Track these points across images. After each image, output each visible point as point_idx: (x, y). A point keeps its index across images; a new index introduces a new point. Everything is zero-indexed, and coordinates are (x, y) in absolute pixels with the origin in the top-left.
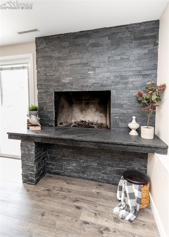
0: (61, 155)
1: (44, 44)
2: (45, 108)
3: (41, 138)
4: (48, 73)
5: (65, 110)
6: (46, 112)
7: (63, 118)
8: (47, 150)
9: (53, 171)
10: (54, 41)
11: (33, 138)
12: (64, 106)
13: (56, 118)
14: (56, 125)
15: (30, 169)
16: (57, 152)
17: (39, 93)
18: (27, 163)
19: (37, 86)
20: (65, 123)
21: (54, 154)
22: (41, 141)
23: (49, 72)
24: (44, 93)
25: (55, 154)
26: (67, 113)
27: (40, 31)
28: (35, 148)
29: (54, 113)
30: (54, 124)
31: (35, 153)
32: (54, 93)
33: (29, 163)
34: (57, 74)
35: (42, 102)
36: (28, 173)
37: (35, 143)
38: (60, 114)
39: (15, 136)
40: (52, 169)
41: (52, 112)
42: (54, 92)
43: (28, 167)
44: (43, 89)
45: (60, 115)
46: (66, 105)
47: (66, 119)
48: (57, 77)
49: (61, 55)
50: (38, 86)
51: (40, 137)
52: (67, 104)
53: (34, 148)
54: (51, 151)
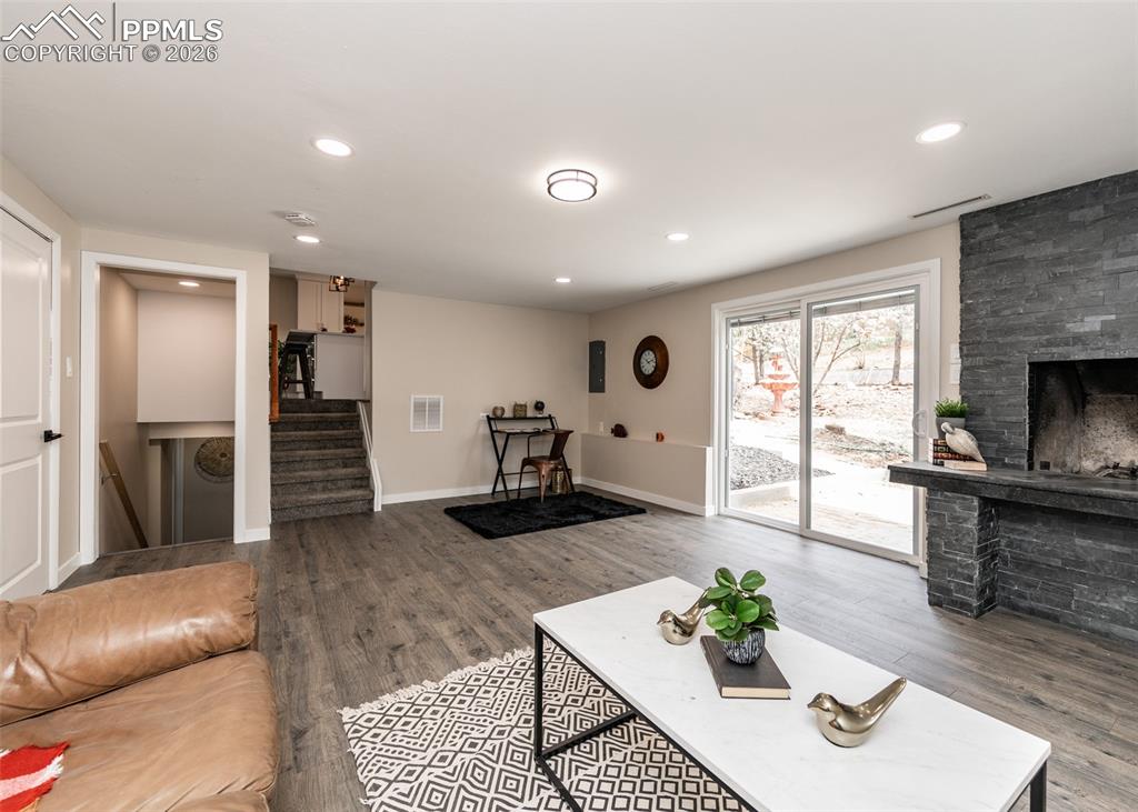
0: (1063, 559)
1: (996, 226)
2: (988, 411)
3: (1007, 489)
4: (1005, 309)
5: (1058, 423)
6: (993, 423)
7: (1051, 448)
8: (1003, 537)
9: (1024, 604)
10: (1034, 214)
11: (977, 485)
12: (1054, 411)
13: (1031, 443)
14: (1031, 467)
15: (959, 570)
16: (1047, 548)
17: (964, 369)
18: (946, 552)
19: (961, 349)
20: (1056, 465)
21: (1033, 552)
22: (1008, 497)
23: (1010, 304)
24: (986, 366)
25: (1039, 551)
26: (1066, 432)
27: (990, 197)
28: (979, 515)
29: (1027, 426)
30: (1024, 462)
31: (980, 530)
32: (1028, 367)
33: (957, 554)
34: (1045, 309)
35: (980, 392)
36: (949, 581)
37: (981, 498)
38: (1043, 434)
39: (912, 476)
40: (1022, 596)
41: (1019, 424)
42: (1030, 364)
43: (951, 564)
44: (981, 355)
45: (1044, 438)
46: (1064, 406)
47: (1061, 453)
48: (1043, 317)
49: (1063, 250)
50: (965, 348)
51: (1006, 483)
52: (1065, 402)
53: (976, 514)
54: (1021, 540)
